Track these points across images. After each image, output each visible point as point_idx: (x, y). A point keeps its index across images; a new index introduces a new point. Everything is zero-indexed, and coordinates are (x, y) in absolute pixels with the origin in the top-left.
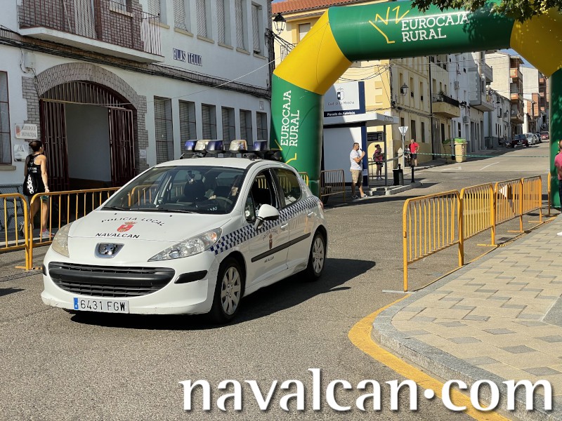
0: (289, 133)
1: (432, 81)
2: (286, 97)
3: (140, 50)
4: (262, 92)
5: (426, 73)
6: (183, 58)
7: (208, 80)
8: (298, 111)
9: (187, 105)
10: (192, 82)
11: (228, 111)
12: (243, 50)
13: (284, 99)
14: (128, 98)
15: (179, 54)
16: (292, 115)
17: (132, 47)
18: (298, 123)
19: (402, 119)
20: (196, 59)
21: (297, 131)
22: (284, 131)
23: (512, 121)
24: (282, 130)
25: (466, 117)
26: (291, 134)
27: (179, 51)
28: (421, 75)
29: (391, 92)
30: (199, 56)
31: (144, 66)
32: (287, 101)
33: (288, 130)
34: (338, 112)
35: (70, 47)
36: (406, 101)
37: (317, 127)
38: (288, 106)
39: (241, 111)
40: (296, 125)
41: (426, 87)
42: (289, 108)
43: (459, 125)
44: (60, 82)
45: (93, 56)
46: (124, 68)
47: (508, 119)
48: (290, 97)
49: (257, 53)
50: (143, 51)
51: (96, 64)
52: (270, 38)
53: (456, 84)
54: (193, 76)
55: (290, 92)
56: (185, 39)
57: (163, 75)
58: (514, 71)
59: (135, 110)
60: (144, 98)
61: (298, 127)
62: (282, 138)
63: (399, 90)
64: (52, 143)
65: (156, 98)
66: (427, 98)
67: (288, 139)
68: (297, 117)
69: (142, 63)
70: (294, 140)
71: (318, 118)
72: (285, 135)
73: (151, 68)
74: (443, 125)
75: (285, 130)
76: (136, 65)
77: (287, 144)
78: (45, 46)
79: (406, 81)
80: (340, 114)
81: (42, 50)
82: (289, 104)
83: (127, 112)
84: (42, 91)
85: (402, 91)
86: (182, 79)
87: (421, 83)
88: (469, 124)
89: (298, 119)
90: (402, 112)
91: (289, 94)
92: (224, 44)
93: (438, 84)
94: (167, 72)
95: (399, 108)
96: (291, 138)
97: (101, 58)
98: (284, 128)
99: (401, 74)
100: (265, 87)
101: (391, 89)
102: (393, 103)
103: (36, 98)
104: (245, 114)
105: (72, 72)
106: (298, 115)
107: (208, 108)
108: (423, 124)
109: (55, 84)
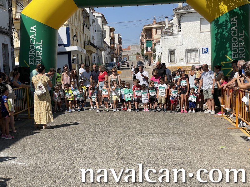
0: (35, 56)
1: (84, 35)
2: (32, 30)
4: (6, 31)
5: (82, 30)
8: (42, 40)
13: (31, 31)
16: (37, 43)
18: (41, 49)
21: (41, 54)
22: (31, 55)
23: (111, 56)
24: (30, 53)
25: (97, 54)
26: (36, 56)
28: (80, 31)
32: (33, 33)
33: (34, 54)
36: (75, 43)
38: (34, 37)
40: (40, 50)
41: (82, 37)
42: (35, 38)
43: (95, 57)
47: (110, 55)
48: (35, 30)
49: (2, 6)
53: (93, 37)
55: (35, 26)
58: (112, 34)
61: (41, 51)
62: (30, 59)
66: (83, 43)
67: (35, 60)
68: (41, 44)
70: (39, 61)
72: (33, 58)
74: (89, 57)
75: (32, 53)
77: (34, 64)
82: (35, 35)
85: (73, 38)
87: (81, 35)
88: (98, 57)
89: (41, 46)
91: (35, 28)
93: (87, 36)
96: (36, 59)
98: (31, 52)
99: (72, 30)
100: (7, 28)
106: (42, 43)
108: (82, 56)
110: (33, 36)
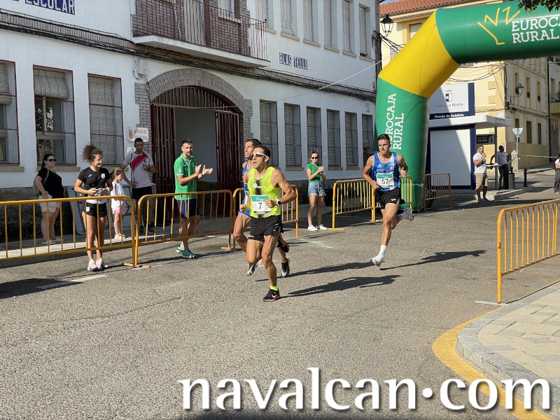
1: (550, 81)
2: (390, 100)
3: (247, 56)
4: (369, 94)
5: (544, 73)
6: (289, 62)
7: (314, 83)
8: (403, 114)
9: (292, 108)
10: (298, 85)
11: (333, 114)
12: (349, 53)
13: (389, 102)
14: (234, 102)
15: (285, 58)
16: (396, 118)
17: (240, 53)
18: (402, 127)
19: (517, 121)
20: (301, 63)
21: (401, 134)
26: (395, 136)
27: (285, 55)
28: (538, 75)
29: (506, 93)
30: (304, 60)
31: (251, 71)
32: (392, 104)
33: (392, 133)
34: (446, 114)
35: (180, 54)
36: (521, 101)
37: (422, 130)
38: (393, 109)
39: (346, 113)
40: (400, 128)
41: (543, 87)
42: (393, 112)
44: (170, 87)
45: (202, 62)
46: (232, 73)
48: (394, 100)
49: (364, 55)
50: (250, 56)
51: (204, 70)
52: (377, 40)
54: (299, 80)
55: (395, 95)
56: (291, 43)
57: (269, 79)
59: (241, 113)
60: (250, 102)
61: (402, 130)
63: (514, 91)
64: (162, 146)
65: (261, 101)
66: (544, 99)
68: (401, 120)
69: (249, 68)
70: (399, 143)
71: (423, 121)
73: (257, 72)
76: (243, 70)
78: (157, 53)
79: (522, 81)
80: (448, 116)
81: (154, 58)
82: (394, 107)
83: (233, 116)
84: (153, 97)
85: (517, 92)
86: (288, 83)
87: (538, 83)
89: (402, 122)
90: (517, 113)
91: (394, 97)
92: (330, 47)
93: (556, 83)
94: (273, 76)
95: (514, 109)
96: (394, 141)
97: (210, 64)
98: (388, 131)
99: (516, 74)
100: (372, 89)
101: (506, 90)
102: (507, 104)
103: (149, 103)
104: (351, 116)
105: (182, 78)
106: (402, 118)
107: (313, 111)
108: (539, 125)
109: (166, 89)
110: (391, 108)
